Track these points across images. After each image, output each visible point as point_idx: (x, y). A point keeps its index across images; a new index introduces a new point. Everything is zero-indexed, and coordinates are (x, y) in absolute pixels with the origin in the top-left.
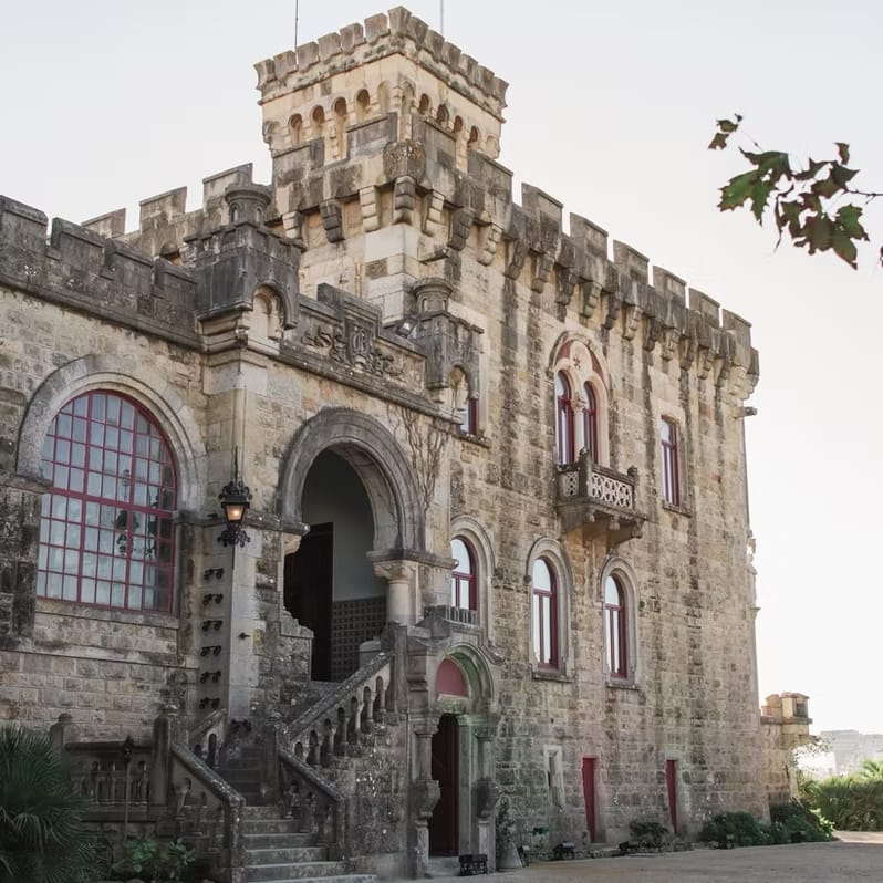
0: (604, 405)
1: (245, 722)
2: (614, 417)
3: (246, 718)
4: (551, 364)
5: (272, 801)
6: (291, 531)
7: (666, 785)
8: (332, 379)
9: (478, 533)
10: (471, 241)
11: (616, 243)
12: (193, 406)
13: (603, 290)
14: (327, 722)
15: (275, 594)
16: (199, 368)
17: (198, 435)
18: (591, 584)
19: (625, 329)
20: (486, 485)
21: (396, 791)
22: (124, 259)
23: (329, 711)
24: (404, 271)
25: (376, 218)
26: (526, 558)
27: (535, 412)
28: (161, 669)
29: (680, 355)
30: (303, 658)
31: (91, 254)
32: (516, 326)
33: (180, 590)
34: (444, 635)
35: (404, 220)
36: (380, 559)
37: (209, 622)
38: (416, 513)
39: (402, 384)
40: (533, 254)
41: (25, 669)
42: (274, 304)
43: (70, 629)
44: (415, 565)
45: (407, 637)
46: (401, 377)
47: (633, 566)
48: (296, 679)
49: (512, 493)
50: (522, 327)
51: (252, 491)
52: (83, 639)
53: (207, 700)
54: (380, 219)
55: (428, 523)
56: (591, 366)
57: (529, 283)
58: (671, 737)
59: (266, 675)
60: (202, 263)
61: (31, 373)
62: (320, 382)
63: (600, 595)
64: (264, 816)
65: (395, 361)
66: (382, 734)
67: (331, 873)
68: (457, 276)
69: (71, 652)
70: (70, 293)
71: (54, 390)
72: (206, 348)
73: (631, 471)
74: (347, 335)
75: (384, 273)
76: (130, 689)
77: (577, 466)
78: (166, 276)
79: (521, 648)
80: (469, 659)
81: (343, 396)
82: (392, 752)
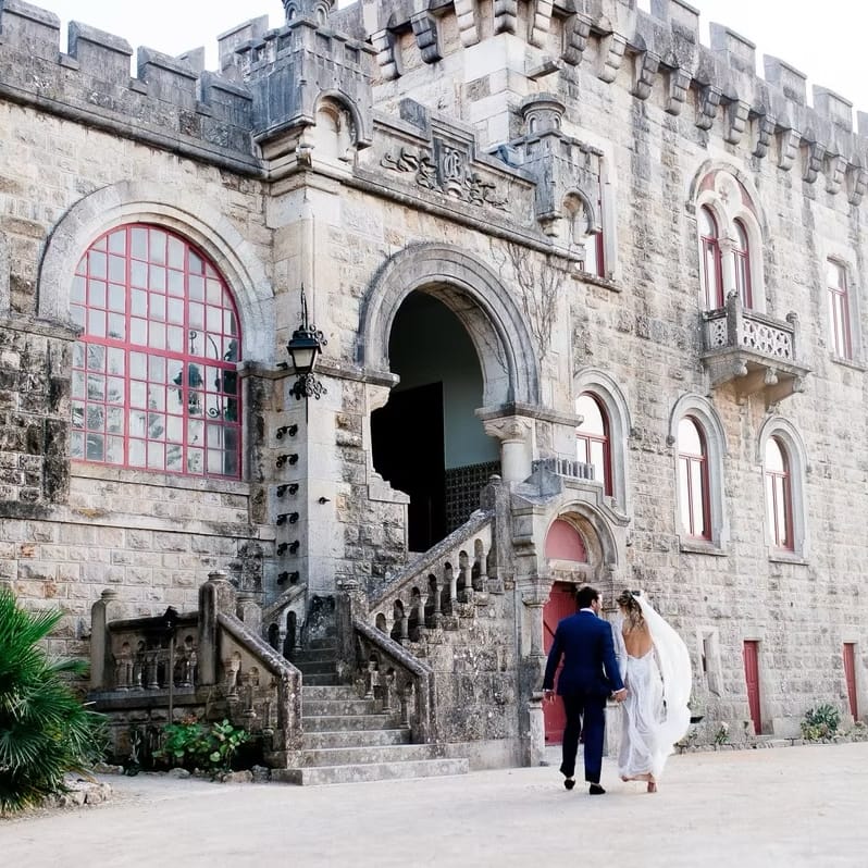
0: (757, 244)
1: (330, 598)
2: (770, 258)
3: (331, 593)
4: (691, 198)
5: (349, 680)
6: (376, 382)
7: (843, 671)
8: (421, 209)
9: (610, 388)
10: (588, 53)
11: (767, 57)
12: (256, 242)
13: (751, 112)
14: (416, 591)
15: (360, 453)
16: (260, 198)
17: (263, 275)
18: (747, 446)
19: (780, 158)
20: (618, 334)
21: (503, 670)
22: (160, 70)
23: (417, 578)
24: (508, 88)
25: (474, 29)
26: (668, 416)
27: (675, 252)
28: (230, 540)
29: (848, 186)
30: (397, 526)
31: (117, 64)
32: (648, 153)
33: (250, 450)
34: (554, 491)
35: (505, 29)
36: (492, 416)
37: (285, 487)
38: (530, 362)
39: (507, 215)
40: (667, 70)
41: (60, 540)
42: (343, 119)
43: (115, 496)
44: (531, 422)
45: (511, 496)
46: (504, 206)
47: (797, 426)
48: (390, 549)
49: (648, 343)
50: (655, 154)
51: (327, 336)
52: (131, 506)
53: (285, 574)
54: (480, 30)
55: (545, 374)
56: (741, 200)
57: (662, 103)
58: (847, 618)
59: (353, 544)
60: (257, 74)
61: (49, 202)
62: (406, 212)
63: (758, 459)
64: (339, 697)
65: (498, 188)
66: (482, 605)
67: (412, 757)
68: (574, 95)
69: (118, 522)
70: (93, 108)
71: (80, 222)
72: (266, 174)
73: (790, 318)
74: (437, 158)
75: (487, 93)
76: (194, 564)
77: (725, 311)
78: (213, 90)
79: (667, 518)
80: (587, 520)
81: (435, 227)
82: (497, 625)
